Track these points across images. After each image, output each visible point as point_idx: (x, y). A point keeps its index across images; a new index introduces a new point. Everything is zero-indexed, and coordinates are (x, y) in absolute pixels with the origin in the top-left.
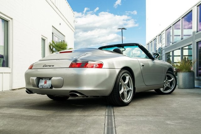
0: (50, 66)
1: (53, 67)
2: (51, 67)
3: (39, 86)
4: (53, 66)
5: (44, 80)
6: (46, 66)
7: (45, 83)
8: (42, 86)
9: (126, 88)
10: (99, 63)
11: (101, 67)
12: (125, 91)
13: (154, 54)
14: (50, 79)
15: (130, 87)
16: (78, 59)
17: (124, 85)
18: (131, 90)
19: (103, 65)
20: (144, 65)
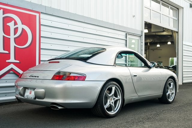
0: (35, 77)
1: (38, 78)
2: (36, 78)
3: (25, 95)
4: (38, 77)
5: (30, 91)
6: (32, 76)
7: (30, 93)
8: (27, 96)
9: (112, 99)
10: (82, 76)
11: (84, 80)
12: (112, 102)
13: (151, 63)
14: (34, 90)
15: (118, 96)
16: (62, 70)
17: (110, 97)
18: (119, 99)
19: (85, 77)
20: (136, 76)
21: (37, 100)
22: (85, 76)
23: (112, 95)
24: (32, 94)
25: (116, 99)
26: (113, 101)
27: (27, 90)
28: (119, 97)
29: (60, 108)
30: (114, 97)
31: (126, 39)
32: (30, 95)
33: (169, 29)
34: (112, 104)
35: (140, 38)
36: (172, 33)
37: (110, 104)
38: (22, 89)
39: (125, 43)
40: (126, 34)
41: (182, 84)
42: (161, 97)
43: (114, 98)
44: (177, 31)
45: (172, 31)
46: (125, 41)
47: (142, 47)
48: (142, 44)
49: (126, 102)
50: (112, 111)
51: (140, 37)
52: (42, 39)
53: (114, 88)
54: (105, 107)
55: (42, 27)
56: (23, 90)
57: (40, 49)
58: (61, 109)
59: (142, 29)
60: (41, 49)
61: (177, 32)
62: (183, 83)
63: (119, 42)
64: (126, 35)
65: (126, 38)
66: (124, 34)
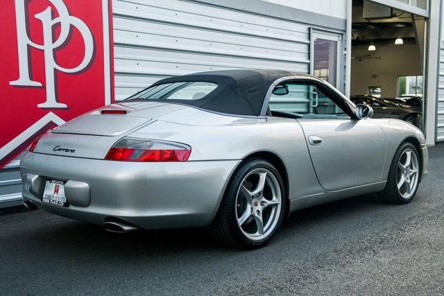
0: (67, 150)
1: (72, 154)
2: (69, 153)
3: (44, 196)
4: (73, 151)
5: (54, 185)
6: (60, 150)
7: (56, 191)
8: (49, 197)
9: (259, 203)
10: (180, 149)
11: (185, 159)
12: (258, 211)
13: (359, 107)
14: (65, 182)
15: (274, 198)
16: (129, 136)
17: (253, 197)
18: (277, 205)
19: (190, 152)
20: (319, 142)
21: (72, 208)
22: (188, 148)
23: (259, 193)
24: (59, 191)
25: (269, 202)
26: (260, 208)
27: (48, 182)
28: (277, 200)
29: (126, 228)
30: (264, 199)
31: (308, 42)
32: (54, 194)
33: (404, 12)
34: (256, 215)
35: (340, 38)
36: (413, 20)
37: (252, 216)
38: (36, 181)
39: (307, 52)
40: (309, 29)
41: (434, 144)
42: (383, 188)
43: (263, 202)
44: (427, 16)
45: (412, 15)
46: (305, 47)
47: (345, 61)
48: (345, 52)
49: (292, 208)
50: (257, 234)
51: (342, 34)
52: (116, 48)
53: (263, 177)
54: (240, 221)
55: (115, 19)
56: (39, 183)
57: (113, 73)
58: (129, 231)
59: (346, 16)
60: (116, 73)
61: (427, 19)
62: (436, 143)
63: (292, 50)
64: (307, 32)
65: (309, 39)
66: (304, 28)
